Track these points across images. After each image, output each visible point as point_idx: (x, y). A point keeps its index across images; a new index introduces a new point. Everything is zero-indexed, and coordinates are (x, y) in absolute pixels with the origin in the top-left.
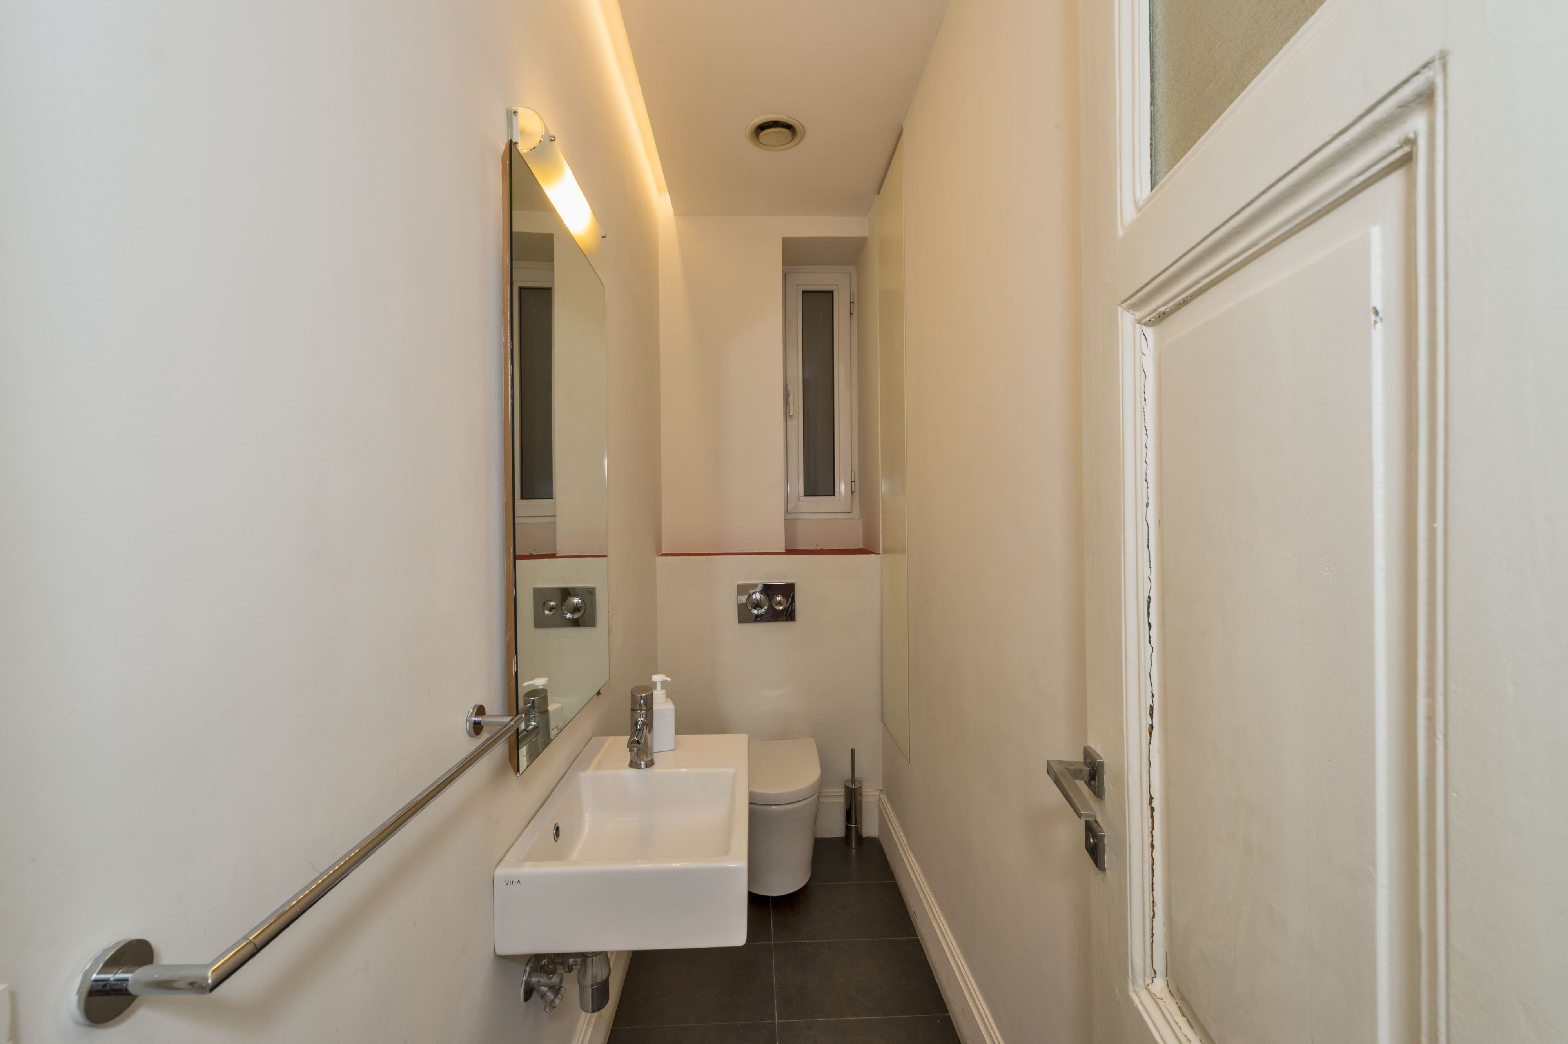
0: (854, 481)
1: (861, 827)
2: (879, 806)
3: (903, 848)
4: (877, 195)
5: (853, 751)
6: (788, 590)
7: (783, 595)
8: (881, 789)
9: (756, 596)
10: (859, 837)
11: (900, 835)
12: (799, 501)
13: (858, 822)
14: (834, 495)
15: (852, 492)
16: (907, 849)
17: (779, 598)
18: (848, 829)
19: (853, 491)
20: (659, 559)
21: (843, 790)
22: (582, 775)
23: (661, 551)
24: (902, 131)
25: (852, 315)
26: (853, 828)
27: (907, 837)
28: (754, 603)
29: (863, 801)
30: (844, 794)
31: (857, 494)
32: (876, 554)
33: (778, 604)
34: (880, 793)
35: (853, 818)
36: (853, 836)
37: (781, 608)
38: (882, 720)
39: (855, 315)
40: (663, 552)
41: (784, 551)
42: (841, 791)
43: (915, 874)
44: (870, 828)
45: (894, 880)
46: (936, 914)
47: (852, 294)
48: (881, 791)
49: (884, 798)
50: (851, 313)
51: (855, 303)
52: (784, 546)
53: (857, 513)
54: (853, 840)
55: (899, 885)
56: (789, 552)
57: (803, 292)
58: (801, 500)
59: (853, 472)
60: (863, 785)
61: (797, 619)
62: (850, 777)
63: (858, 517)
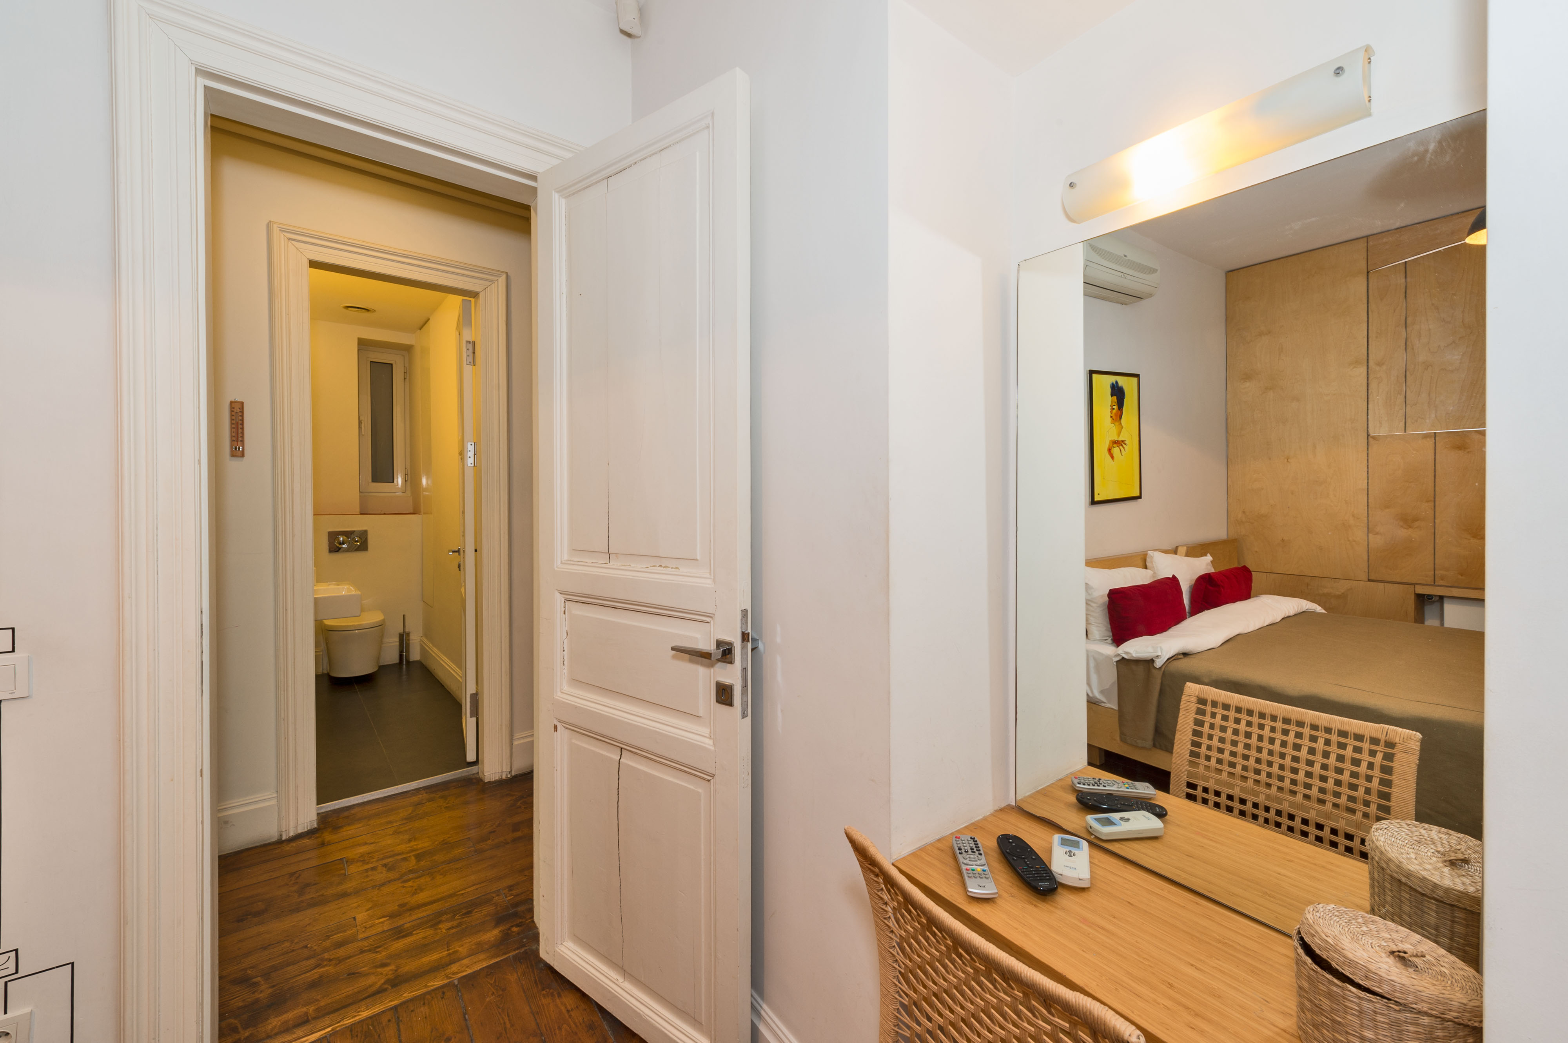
0: (407, 475)
1: (409, 654)
2: (421, 643)
4: (419, 330)
5: (404, 616)
6: (364, 535)
7: (360, 537)
8: (422, 633)
9: (341, 537)
10: (408, 662)
13: (408, 651)
14: (393, 482)
15: (406, 481)
17: (357, 539)
18: (401, 656)
19: (406, 479)
21: (398, 638)
26: (404, 656)
28: (340, 541)
29: (410, 642)
30: (398, 640)
31: (409, 483)
32: (420, 514)
33: (356, 542)
34: (422, 635)
35: (404, 650)
36: (404, 660)
37: (358, 544)
38: (423, 598)
39: (407, 380)
41: (359, 514)
44: (415, 655)
47: (405, 367)
49: (424, 637)
50: (405, 379)
51: (408, 372)
52: (359, 510)
53: (409, 493)
54: (404, 662)
56: (361, 514)
57: (372, 361)
58: (370, 484)
59: (406, 471)
60: (411, 634)
61: (369, 549)
62: (402, 631)
63: (410, 495)
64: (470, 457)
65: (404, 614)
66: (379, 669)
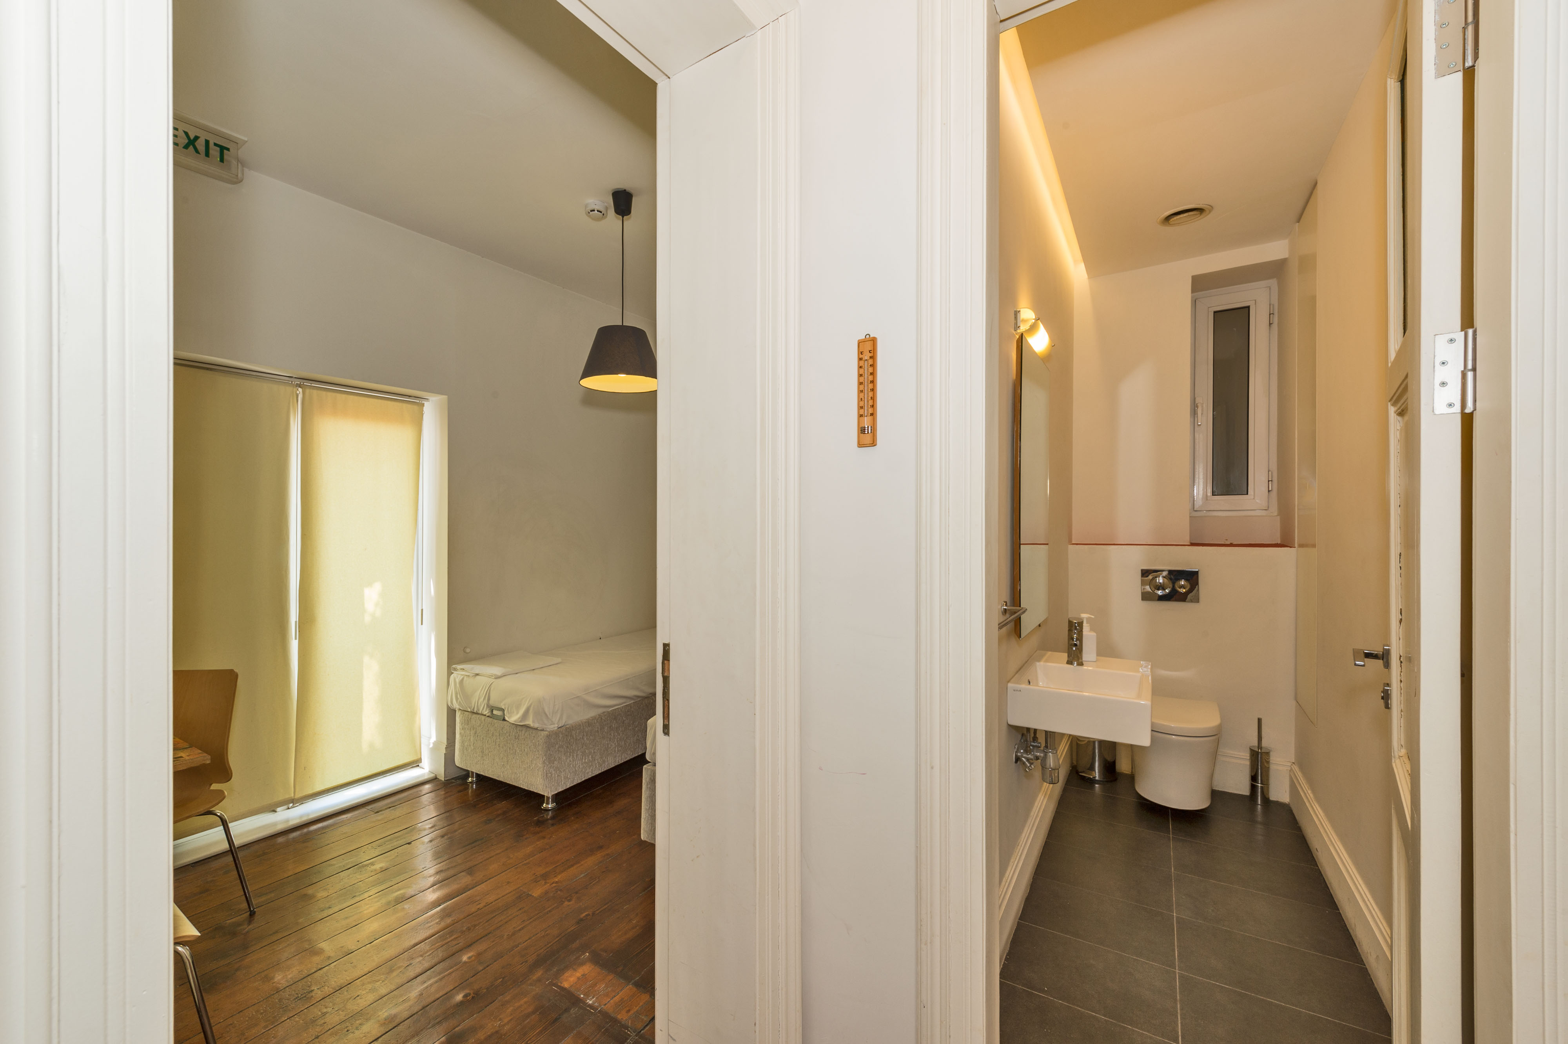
0: (1271, 481)
1: (1268, 788)
2: (1290, 775)
3: (1309, 801)
4: (1298, 224)
5: (1260, 721)
6: (1192, 577)
7: (1186, 580)
8: (1294, 762)
9: (1159, 580)
10: (1266, 801)
11: (1308, 793)
12: (1207, 500)
13: (1266, 783)
14: (1247, 494)
15: (1269, 491)
16: (1313, 802)
17: (1182, 582)
18: (1253, 788)
19: (1270, 489)
20: (1071, 547)
21: (1248, 755)
22: (1038, 664)
23: (1071, 541)
24: (1316, 184)
25: (1271, 325)
26: (1259, 787)
27: (1314, 792)
28: (1157, 585)
29: (1271, 768)
30: (1249, 758)
31: (1274, 494)
32: (1291, 547)
33: (1181, 587)
34: (1292, 765)
35: (1260, 778)
36: (1259, 794)
37: (1184, 590)
38: (1296, 699)
39: (1275, 326)
40: (1073, 542)
41: (1189, 544)
42: (1247, 755)
43: (1318, 817)
44: (1279, 792)
45: (1301, 832)
46: (1333, 841)
47: (1271, 306)
48: (1293, 763)
49: (1296, 768)
50: (1270, 324)
51: (1276, 314)
52: (1189, 539)
53: (1273, 510)
54: (1259, 798)
55: (1305, 835)
56: (1192, 544)
57: (1215, 312)
58: (1208, 499)
59: (1270, 472)
60: (1271, 753)
61: (1201, 599)
62: (1256, 744)
63: (1276, 514)
64: (1443, 384)
65: (1260, 717)
66: (1211, 804)
